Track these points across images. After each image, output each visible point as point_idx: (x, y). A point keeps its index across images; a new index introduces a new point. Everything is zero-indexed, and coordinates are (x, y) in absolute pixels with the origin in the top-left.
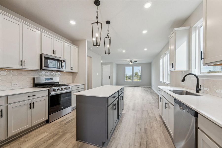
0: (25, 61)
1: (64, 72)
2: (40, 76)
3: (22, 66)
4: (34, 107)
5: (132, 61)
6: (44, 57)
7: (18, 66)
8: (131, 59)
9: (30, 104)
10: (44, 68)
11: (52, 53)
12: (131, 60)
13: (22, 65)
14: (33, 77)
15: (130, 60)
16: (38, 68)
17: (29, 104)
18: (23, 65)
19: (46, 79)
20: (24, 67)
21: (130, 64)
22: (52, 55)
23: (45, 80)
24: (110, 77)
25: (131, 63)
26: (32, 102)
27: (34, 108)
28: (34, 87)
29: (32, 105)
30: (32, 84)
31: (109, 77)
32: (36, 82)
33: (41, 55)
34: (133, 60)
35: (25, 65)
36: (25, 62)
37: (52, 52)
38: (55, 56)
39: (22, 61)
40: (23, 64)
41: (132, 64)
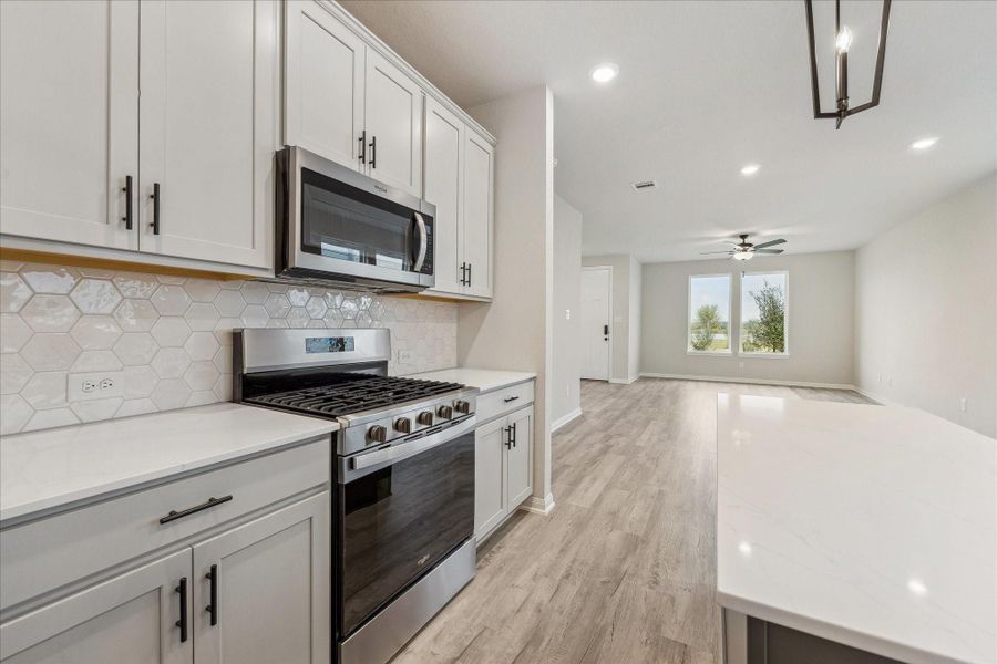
0: (156, 187)
1: (425, 293)
2: (278, 325)
3: (129, 227)
4: (212, 609)
5: (747, 241)
6: (304, 170)
7: (99, 233)
8: (744, 231)
9: (182, 588)
10: (300, 259)
11: (356, 155)
12: (743, 237)
13: (128, 221)
14: (230, 325)
15: (735, 236)
16: (260, 257)
17: (168, 589)
18: (144, 226)
19: (311, 346)
20: (149, 243)
21: (739, 256)
22: (355, 165)
23: (309, 350)
24: (610, 330)
25: (745, 251)
26: (202, 568)
27: (213, 622)
28: (234, 400)
29: (198, 596)
30: (223, 383)
31: (606, 333)
32: (251, 364)
33: (283, 160)
34: (754, 234)
35: (155, 226)
36: (155, 197)
37: (357, 144)
38: (374, 174)
39: (128, 190)
40: (143, 213)
41: (749, 255)
